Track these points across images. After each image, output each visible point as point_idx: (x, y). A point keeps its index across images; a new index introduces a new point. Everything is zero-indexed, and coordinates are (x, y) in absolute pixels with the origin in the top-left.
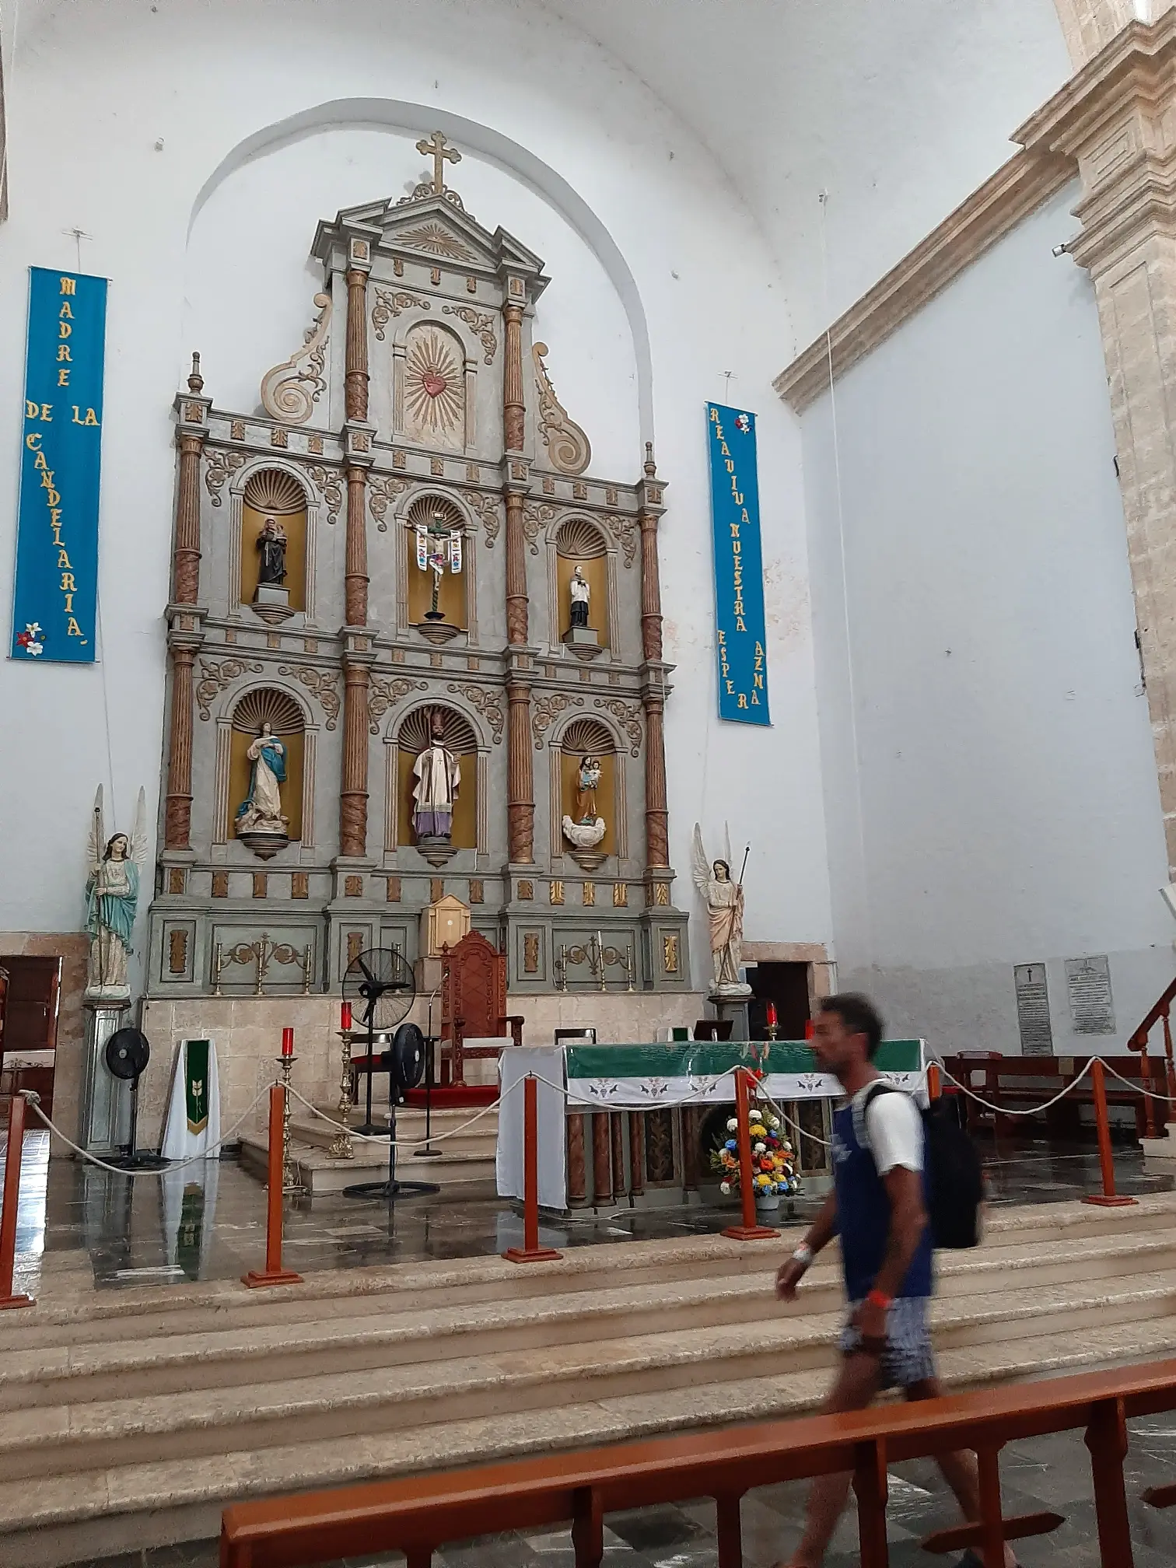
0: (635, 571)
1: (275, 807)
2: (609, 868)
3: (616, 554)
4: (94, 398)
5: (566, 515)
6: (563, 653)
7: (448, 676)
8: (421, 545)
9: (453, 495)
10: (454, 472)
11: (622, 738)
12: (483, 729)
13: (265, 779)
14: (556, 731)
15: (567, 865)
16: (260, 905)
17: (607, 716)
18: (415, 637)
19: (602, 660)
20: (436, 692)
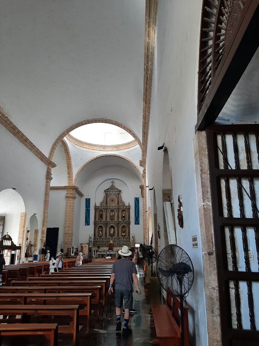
0: (128, 213)
1: (101, 234)
2: (125, 237)
3: (126, 212)
4: (89, 207)
5: (122, 209)
6: (122, 220)
7: (113, 223)
8: (111, 213)
9: (113, 209)
10: (114, 207)
11: (127, 227)
12: (115, 227)
13: (100, 232)
14: (121, 227)
15: (122, 237)
16: (100, 241)
17: (125, 225)
18: (111, 221)
19: (125, 221)
20: (112, 225)
